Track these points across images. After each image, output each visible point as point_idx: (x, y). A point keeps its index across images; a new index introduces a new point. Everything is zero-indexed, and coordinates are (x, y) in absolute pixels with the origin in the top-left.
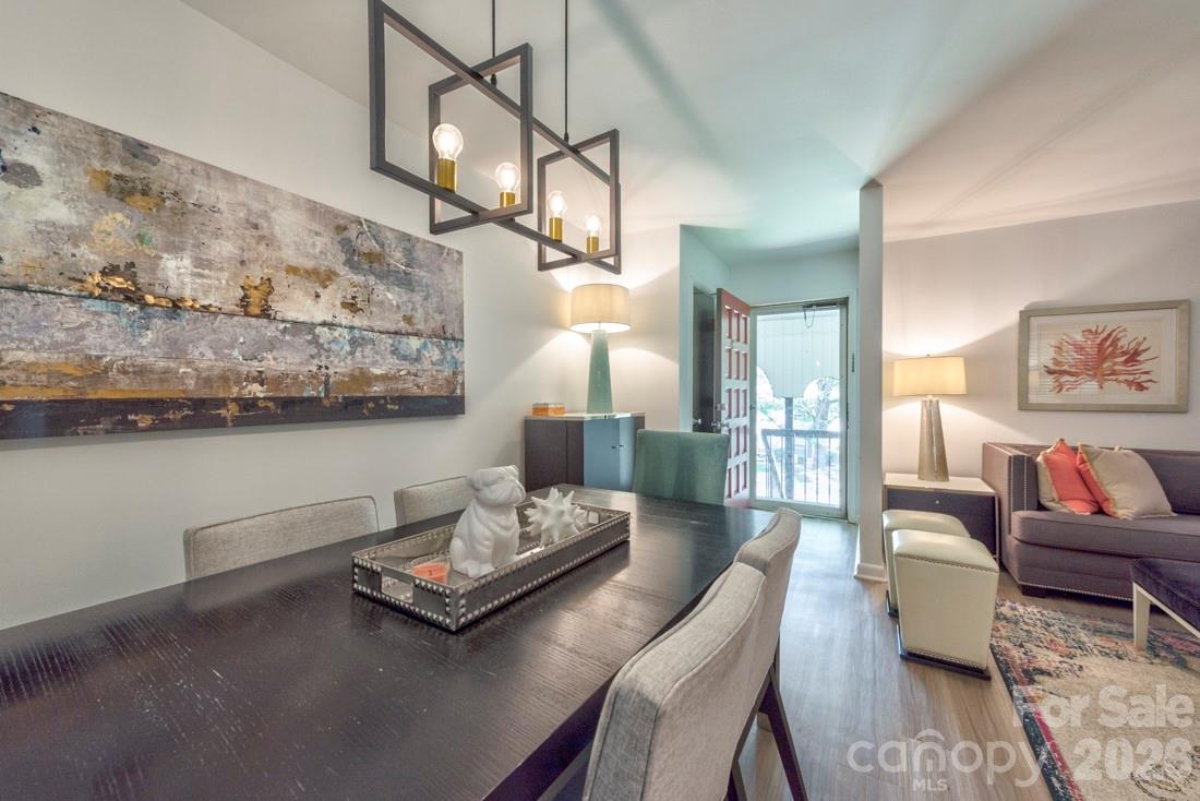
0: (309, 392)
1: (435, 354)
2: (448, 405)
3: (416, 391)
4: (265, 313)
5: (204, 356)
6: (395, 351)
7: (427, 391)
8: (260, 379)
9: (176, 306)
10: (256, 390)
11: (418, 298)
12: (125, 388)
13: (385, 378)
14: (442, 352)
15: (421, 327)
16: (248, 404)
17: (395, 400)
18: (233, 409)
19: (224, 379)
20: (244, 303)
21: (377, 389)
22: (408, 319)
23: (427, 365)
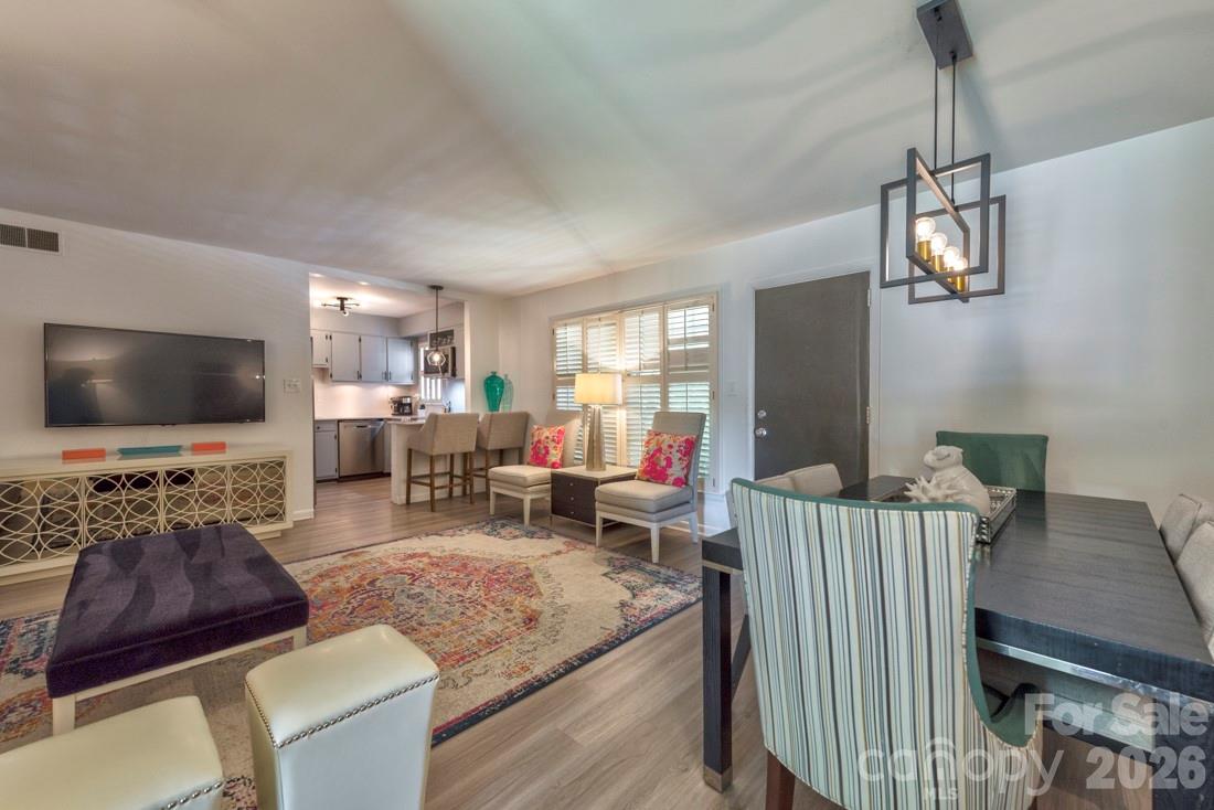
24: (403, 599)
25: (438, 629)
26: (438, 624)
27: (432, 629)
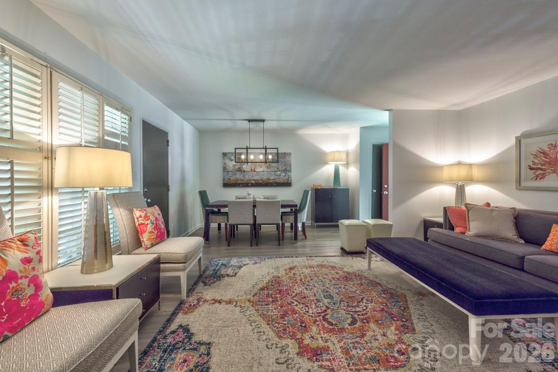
0: (260, 182)
1: (284, 174)
2: (288, 184)
3: (279, 182)
4: (254, 171)
5: (247, 177)
6: (275, 174)
7: (282, 182)
8: (253, 180)
9: (244, 171)
10: (253, 182)
11: (280, 164)
12: (239, 182)
13: (273, 179)
14: (286, 174)
15: (281, 169)
16: (252, 183)
17: (275, 183)
18: (250, 184)
19: (249, 180)
20: (252, 170)
21: (271, 181)
22: (278, 168)
23: (282, 177)
24: (337, 298)
25: (325, 276)
26: (324, 278)
27: (327, 277)
